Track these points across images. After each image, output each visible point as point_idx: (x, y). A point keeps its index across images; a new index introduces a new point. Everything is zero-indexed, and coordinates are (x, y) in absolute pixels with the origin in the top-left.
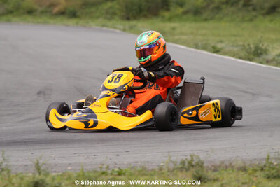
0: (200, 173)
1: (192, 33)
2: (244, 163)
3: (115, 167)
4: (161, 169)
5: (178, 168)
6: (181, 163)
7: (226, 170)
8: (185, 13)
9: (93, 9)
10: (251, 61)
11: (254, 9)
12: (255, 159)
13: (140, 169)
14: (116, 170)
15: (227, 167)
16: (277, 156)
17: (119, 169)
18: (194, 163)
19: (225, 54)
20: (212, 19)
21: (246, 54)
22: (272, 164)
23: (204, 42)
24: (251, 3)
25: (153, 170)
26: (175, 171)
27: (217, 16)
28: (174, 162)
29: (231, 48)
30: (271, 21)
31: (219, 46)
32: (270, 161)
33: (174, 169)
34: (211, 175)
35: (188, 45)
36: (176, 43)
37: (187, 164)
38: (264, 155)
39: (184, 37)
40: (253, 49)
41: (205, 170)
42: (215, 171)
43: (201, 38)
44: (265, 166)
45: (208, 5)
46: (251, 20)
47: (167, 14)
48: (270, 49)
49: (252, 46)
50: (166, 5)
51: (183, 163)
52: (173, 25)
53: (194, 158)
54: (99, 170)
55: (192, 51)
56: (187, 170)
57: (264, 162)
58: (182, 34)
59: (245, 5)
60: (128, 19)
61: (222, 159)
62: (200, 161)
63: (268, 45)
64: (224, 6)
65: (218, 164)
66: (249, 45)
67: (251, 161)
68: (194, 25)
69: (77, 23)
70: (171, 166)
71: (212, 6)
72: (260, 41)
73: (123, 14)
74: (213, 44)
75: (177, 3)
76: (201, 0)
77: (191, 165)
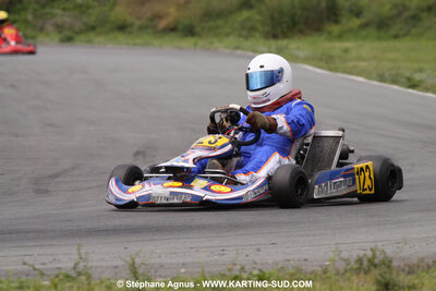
0: (387, 276)
1: (374, 58)
3: (254, 268)
5: (350, 270)
6: (356, 262)
7: (427, 272)
8: (365, 26)
9: (220, 22)
13: (292, 271)
14: (256, 272)
15: (429, 267)
17: (260, 270)
18: (376, 261)
19: (427, 90)
20: (405, 35)
23: (394, 72)
25: (312, 272)
26: (348, 274)
27: (413, 31)
28: (345, 260)
31: (418, 77)
33: (346, 271)
34: (404, 279)
35: (369, 77)
36: (351, 74)
37: (365, 263)
39: (362, 64)
41: (394, 272)
42: (409, 273)
43: (389, 65)
45: (399, 14)
47: (336, 29)
50: (333, 14)
51: (360, 260)
52: (345, 44)
53: (378, 253)
54: (227, 273)
55: (374, 86)
56: (366, 272)
58: (360, 59)
60: (275, 36)
61: (421, 255)
62: (386, 257)
64: (424, 15)
65: (416, 262)
68: (377, 45)
69: (196, 45)
70: (341, 266)
71: (406, 14)
73: (267, 28)
74: (407, 74)
75: (351, 11)
76: (388, 6)
77: (372, 264)
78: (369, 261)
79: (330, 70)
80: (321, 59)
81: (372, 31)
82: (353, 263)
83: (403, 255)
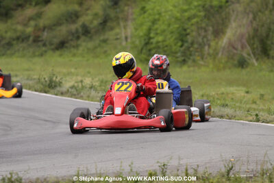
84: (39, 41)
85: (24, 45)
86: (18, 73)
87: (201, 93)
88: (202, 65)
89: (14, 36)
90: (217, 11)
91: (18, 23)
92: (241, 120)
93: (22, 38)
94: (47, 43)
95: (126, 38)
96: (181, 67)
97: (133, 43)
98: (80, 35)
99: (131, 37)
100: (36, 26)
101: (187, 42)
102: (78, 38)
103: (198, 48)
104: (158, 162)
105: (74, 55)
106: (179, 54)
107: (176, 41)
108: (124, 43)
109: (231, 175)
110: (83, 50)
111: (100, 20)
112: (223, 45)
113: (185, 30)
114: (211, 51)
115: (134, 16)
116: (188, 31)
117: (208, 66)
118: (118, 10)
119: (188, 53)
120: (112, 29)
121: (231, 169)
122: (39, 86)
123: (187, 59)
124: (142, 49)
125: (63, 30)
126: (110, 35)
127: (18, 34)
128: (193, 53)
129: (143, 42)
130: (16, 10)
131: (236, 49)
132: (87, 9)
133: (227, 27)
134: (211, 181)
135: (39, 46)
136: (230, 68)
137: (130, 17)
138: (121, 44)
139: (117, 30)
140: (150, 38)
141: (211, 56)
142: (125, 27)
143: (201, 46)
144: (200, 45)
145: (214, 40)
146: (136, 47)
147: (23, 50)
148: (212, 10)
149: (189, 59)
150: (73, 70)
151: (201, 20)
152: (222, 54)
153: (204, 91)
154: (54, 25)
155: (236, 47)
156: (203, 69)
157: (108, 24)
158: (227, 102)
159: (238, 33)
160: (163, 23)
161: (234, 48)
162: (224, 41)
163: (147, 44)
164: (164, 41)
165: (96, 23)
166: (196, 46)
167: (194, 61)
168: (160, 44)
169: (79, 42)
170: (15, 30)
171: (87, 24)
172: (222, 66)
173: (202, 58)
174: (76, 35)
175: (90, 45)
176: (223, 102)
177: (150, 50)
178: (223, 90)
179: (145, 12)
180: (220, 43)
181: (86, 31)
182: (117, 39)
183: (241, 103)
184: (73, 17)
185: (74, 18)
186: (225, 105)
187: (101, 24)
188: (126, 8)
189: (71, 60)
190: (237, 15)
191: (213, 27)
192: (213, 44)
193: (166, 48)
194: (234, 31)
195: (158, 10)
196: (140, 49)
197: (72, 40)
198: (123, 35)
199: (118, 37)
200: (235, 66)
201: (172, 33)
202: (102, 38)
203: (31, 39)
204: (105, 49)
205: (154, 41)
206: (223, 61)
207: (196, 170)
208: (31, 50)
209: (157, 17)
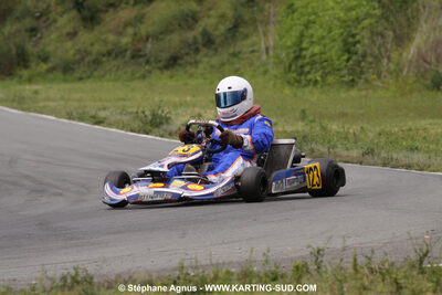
1: (62, 98)
2: (150, 276)
4: (33, 289)
5: (56, 287)
6: (61, 280)
8: (51, 70)
10: (147, 134)
11: (148, 62)
12: (164, 270)
16: (194, 264)
18: (79, 279)
19: (110, 125)
20: (89, 77)
21: (141, 124)
22: (188, 274)
23: (80, 111)
24: (142, 53)
26: (54, 291)
27: (96, 73)
28: (50, 279)
29: (119, 117)
30: (172, 77)
31: (102, 114)
32: (185, 271)
33: (52, 289)
35: (58, 115)
36: (42, 113)
37: (69, 281)
38: (175, 263)
39: (52, 104)
40: (150, 118)
42: (108, 288)
43: (76, 104)
44: (179, 278)
45: (83, 59)
46: (144, 77)
47: (25, 73)
48: (173, 117)
49: (147, 113)
50: (22, 59)
51: (64, 278)
52: (35, 87)
53: (80, 271)
55: (64, 123)
56: (71, 288)
57: (177, 273)
58: (48, 99)
59: (133, 57)
61: (117, 272)
62: (88, 275)
63: (170, 112)
64: (104, 59)
65: (113, 278)
66: (143, 112)
67: (158, 272)
68: (63, 86)
70: (48, 284)
71: (87, 60)
72: (160, 107)
74: (93, 113)
75: (39, 57)
76: (72, 52)
77: (75, 281)
78: (73, 278)
79: (23, 110)
80: (13, 101)
81: (59, 74)
82: (58, 281)
83: (101, 271)
84: (141, 56)
85: (119, 62)
86: (108, 104)
87: (378, 129)
88: (378, 87)
89: (104, 49)
90: (401, 7)
91: (109, 31)
92: (438, 171)
93: (115, 53)
94: (152, 59)
95: (267, 49)
96: (348, 90)
97: (277, 57)
98: (200, 47)
99: (274, 48)
100: (135, 34)
101: (356, 53)
102: (197, 50)
103: (371, 63)
104: (309, 246)
105: (191, 76)
106: (345, 72)
107: (340, 53)
108: (264, 57)
109: (426, 265)
110: (205, 69)
111: (229, 24)
112: (410, 57)
113: (353, 36)
114: (392, 66)
115: (279, 18)
116: (358, 37)
117: (388, 89)
118: (255, 8)
119: (358, 69)
120: (246, 36)
121: (425, 255)
122: (137, 124)
123: (356, 79)
124: (290, 66)
125: (175, 40)
126: (244, 46)
127: (110, 47)
128: (365, 70)
129: (292, 56)
130: (107, 11)
131: (429, 63)
132: (209, 9)
133: (415, 30)
134: (394, 276)
135: (141, 64)
136: (420, 91)
137: (273, 19)
138: (259, 58)
139: (254, 39)
140: (301, 50)
141: (391, 73)
142: (265, 34)
143: (377, 59)
144: (376, 57)
145: (397, 50)
146: (281, 62)
147: (117, 70)
148: (392, 8)
149: (360, 78)
150: (188, 99)
151: (377, 22)
152: (408, 72)
153: (382, 127)
154: (162, 33)
155: (429, 59)
156: (381, 93)
157: (241, 30)
158: (417, 144)
159: (431, 40)
160: (321, 27)
161: (425, 61)
162: (411, 51)
163: (297, 58)
164: (322, 53)
165: (222, 28)
166: (370, 59)
167: (367, 81)
168: (317, 58)
169: (198, 57)
170: (105, 42)
171: (210, 29)
172: (408, 87)
173: (379, 77)
174: (193, 47)
175: (215, 61)
176: (410, 143)
177: (302, 67)
178: (410, 123)
179: (293, 12)
180: (405, 54)
181: (208, 41)
182: (253, 51)
183: (437, 144)
184: (190, 20)
185: (191, 22)
186: (413, 149)
187: (230, 29)
188: (267, 6)
189: (186, 84)
190: (430, 13)
191: (394, 31)
192: (394, 56)
193: (325, 64)
194: (425, 37)
195: (313, 8)
196: (287, 65)
197: (187, 54)
198: (263, 46)
199: (255, 48)
200: (428, 88)
201: (334, 40)
202: (231, 50)
203: (129, 53)
204: (237, 66)
205: (307, 53)
206: (410, 82)
207: (370, 259)
208: (129, 70)
209: (312, 18)
